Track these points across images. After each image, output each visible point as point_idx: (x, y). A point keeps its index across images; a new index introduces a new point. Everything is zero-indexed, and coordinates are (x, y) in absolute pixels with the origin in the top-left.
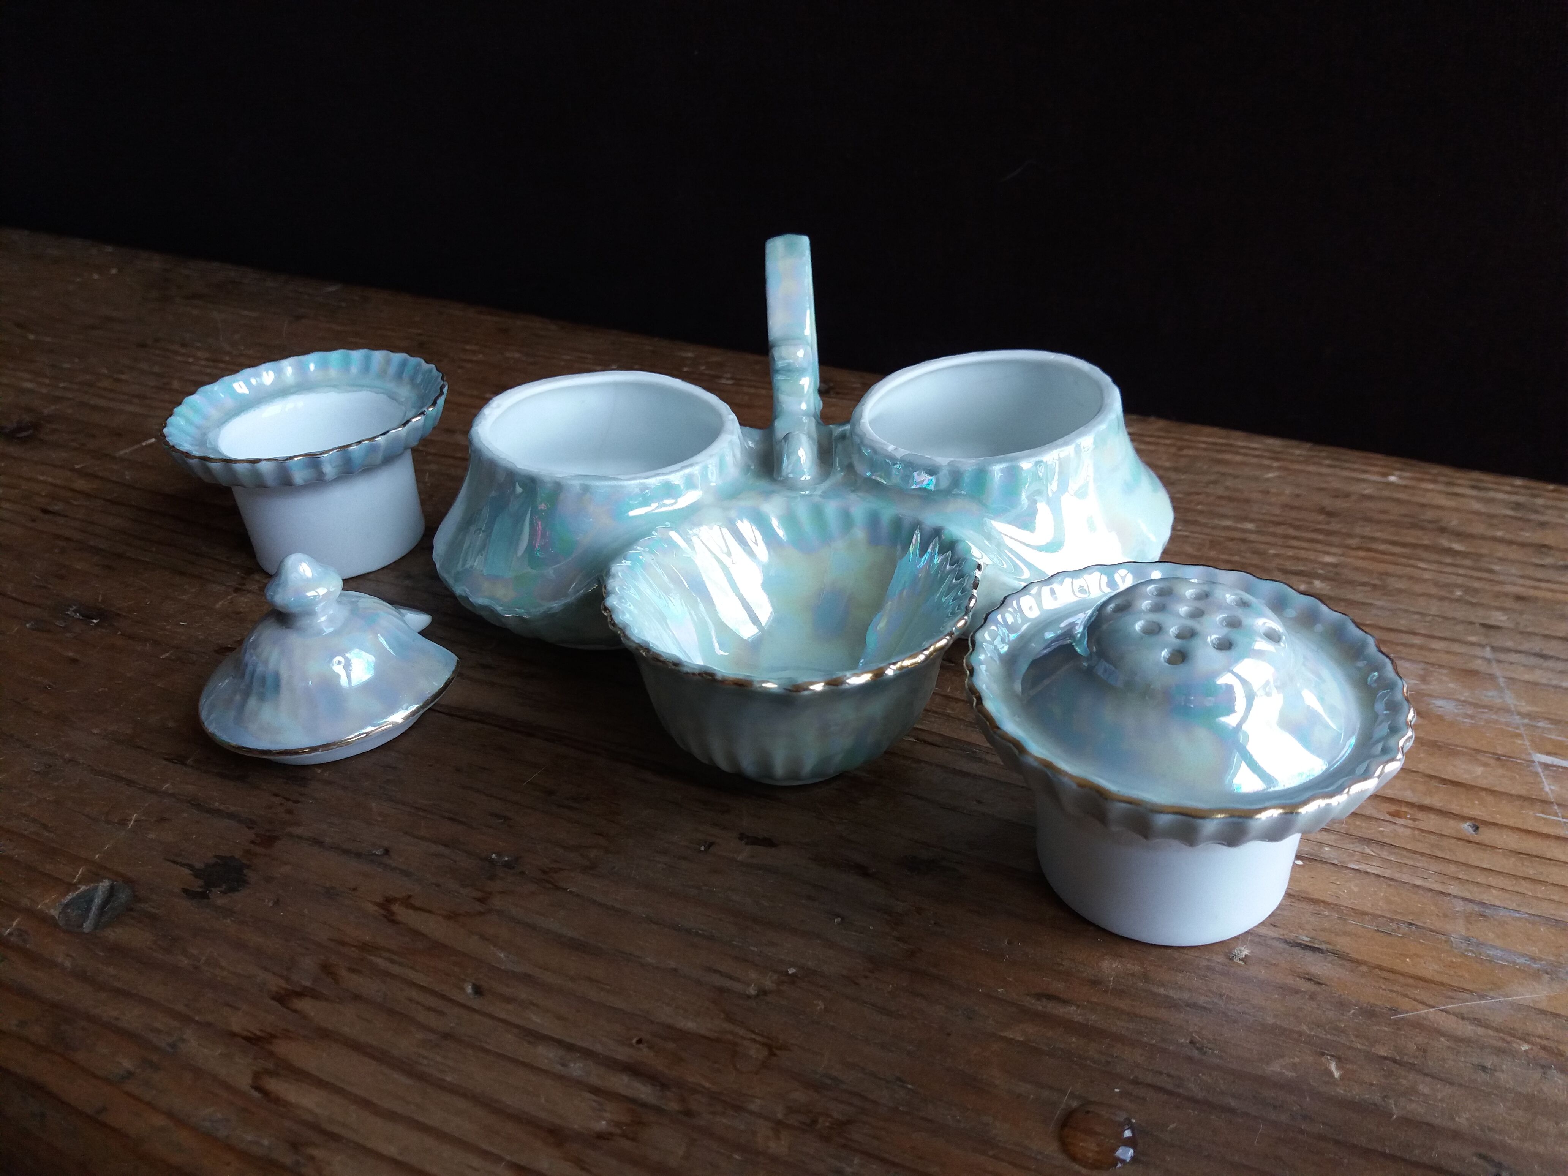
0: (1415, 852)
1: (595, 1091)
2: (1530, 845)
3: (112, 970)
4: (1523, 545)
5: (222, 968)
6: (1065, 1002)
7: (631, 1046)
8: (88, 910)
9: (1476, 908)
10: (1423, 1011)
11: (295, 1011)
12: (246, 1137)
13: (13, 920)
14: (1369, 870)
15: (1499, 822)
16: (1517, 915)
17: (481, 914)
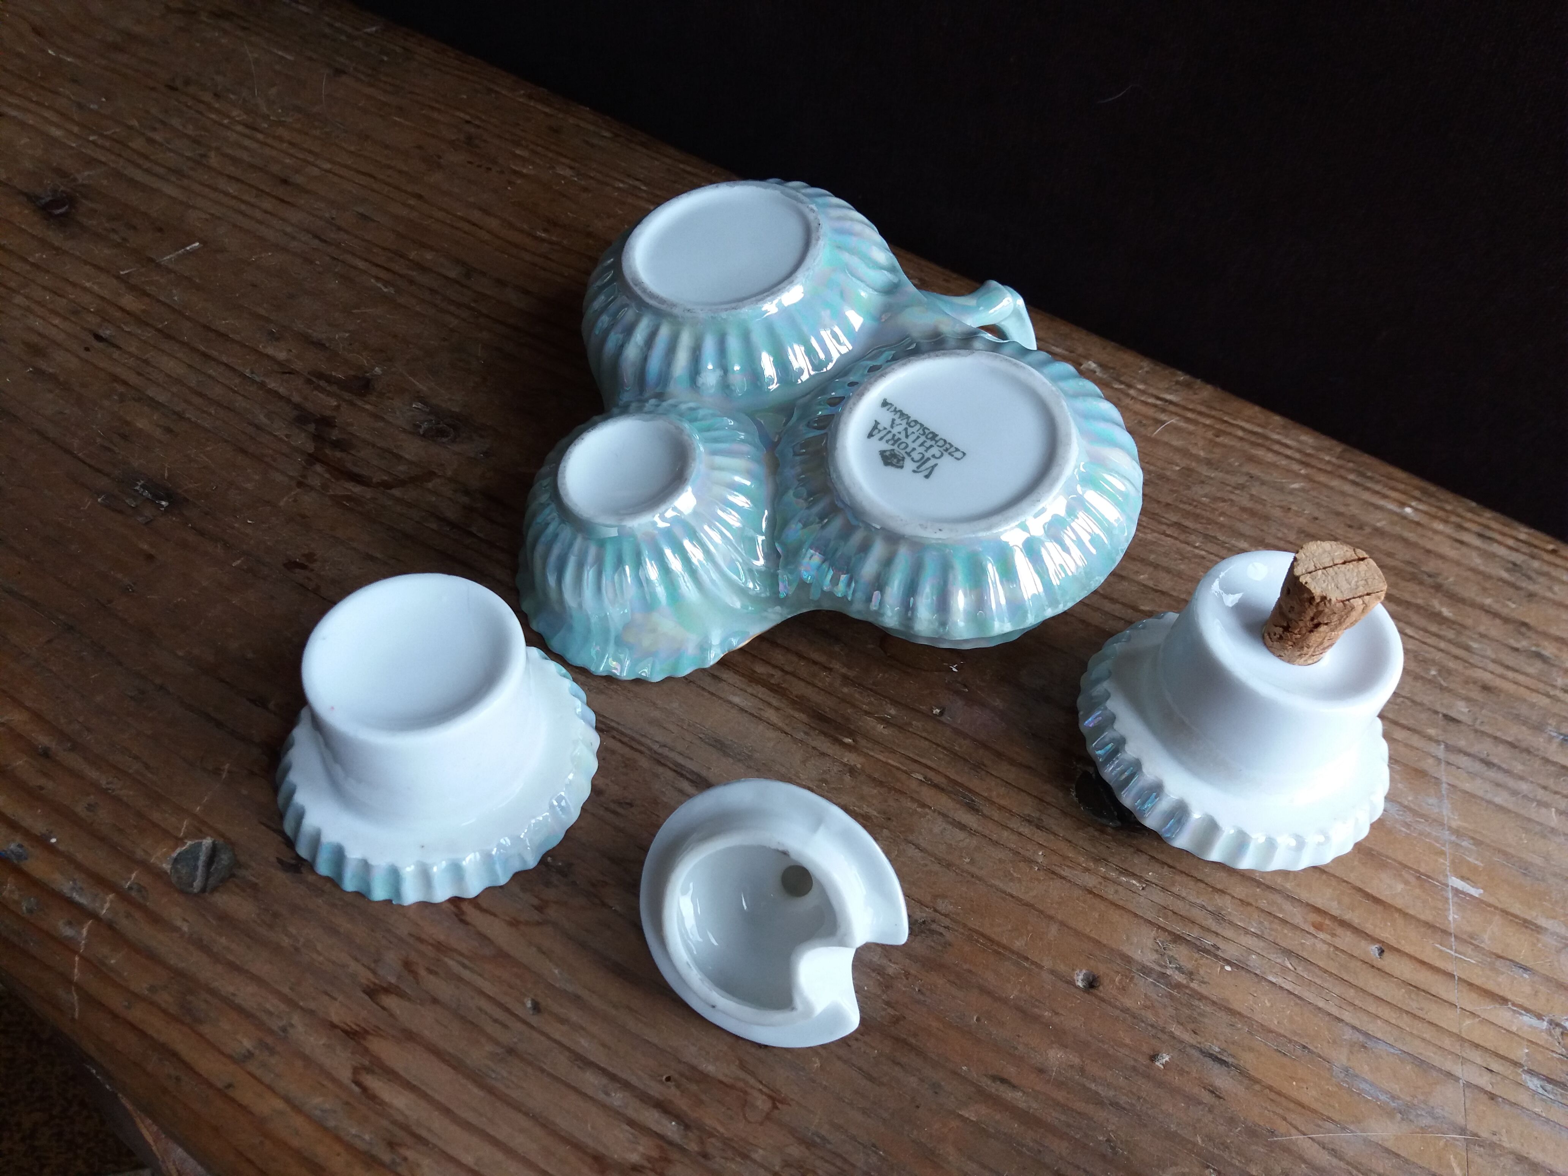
0: (1326, 971)
1: (631, 1123)
2: (1423, 977)
3: (223, 940)
4: (1506, 620)
5: (319, 954)
6: (1014, 1087)
7: (661, 1082)
8: (196, 868)
9: (1362, 1038)
10: (1296, 1136)
11: (383, 1008)
12: (351, 1129)
13: (132, 872)
14: (1283, 985)
15: (1402, 949)
16: (1392, 1051)
17: (538, 924)
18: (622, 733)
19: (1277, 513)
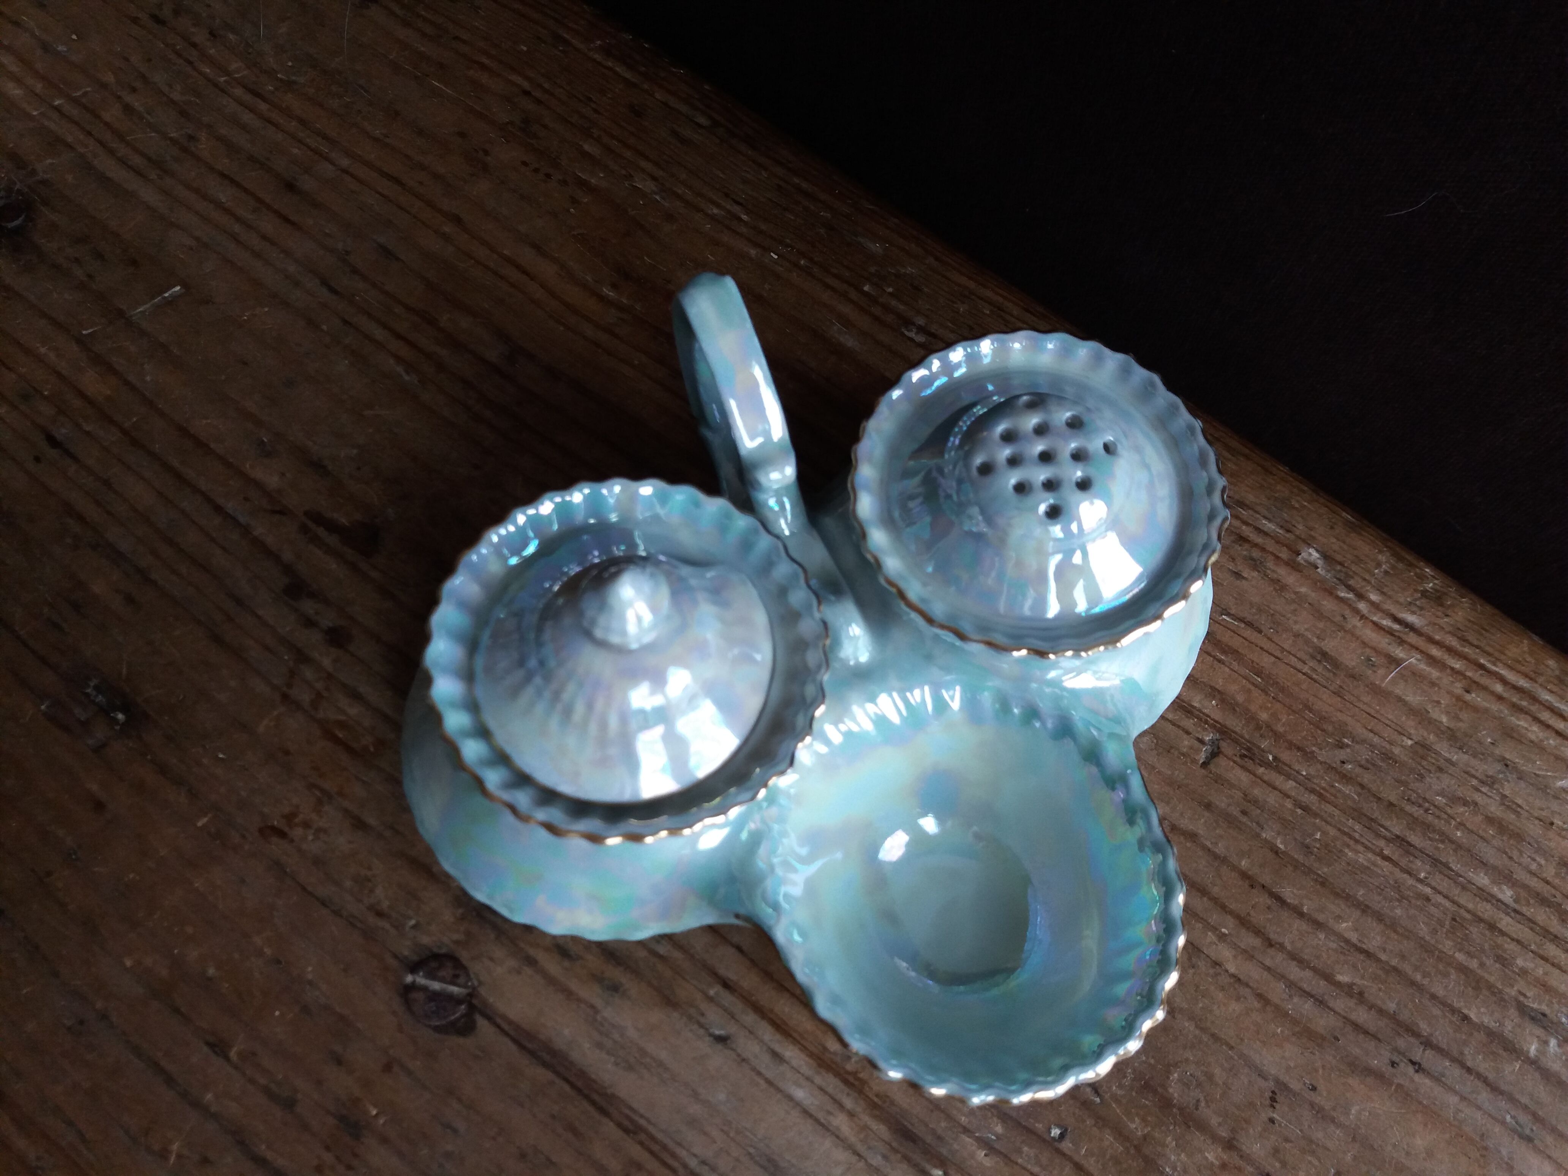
18: (653, 1138)
19: (1534, 829)
